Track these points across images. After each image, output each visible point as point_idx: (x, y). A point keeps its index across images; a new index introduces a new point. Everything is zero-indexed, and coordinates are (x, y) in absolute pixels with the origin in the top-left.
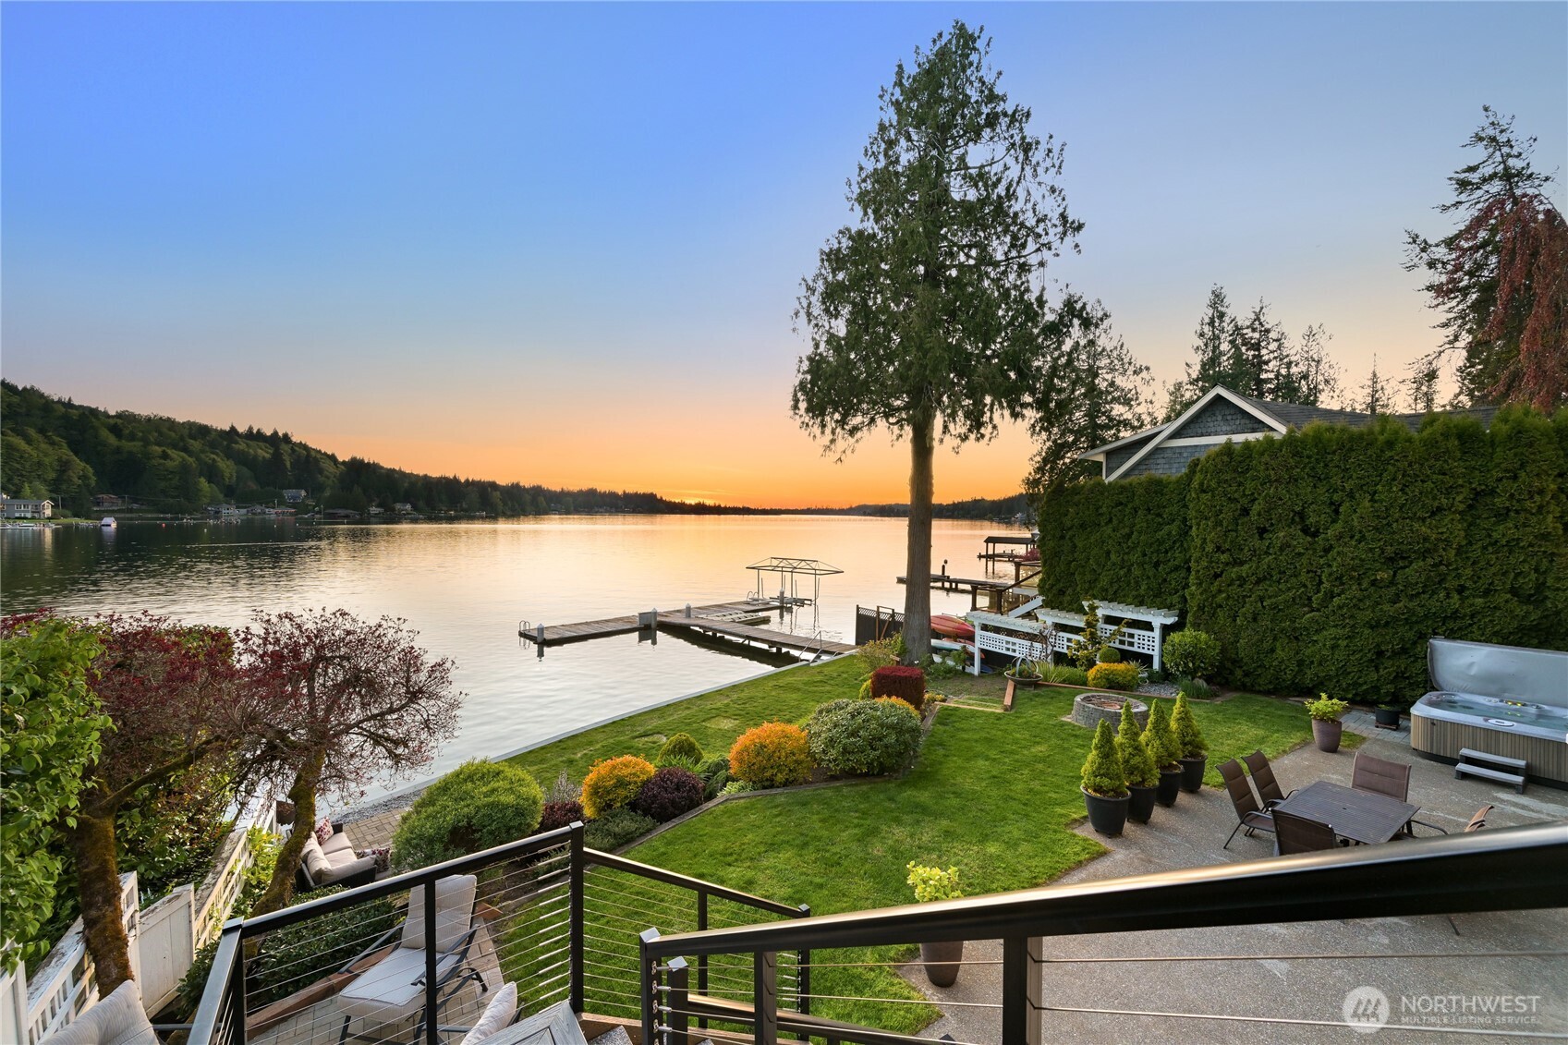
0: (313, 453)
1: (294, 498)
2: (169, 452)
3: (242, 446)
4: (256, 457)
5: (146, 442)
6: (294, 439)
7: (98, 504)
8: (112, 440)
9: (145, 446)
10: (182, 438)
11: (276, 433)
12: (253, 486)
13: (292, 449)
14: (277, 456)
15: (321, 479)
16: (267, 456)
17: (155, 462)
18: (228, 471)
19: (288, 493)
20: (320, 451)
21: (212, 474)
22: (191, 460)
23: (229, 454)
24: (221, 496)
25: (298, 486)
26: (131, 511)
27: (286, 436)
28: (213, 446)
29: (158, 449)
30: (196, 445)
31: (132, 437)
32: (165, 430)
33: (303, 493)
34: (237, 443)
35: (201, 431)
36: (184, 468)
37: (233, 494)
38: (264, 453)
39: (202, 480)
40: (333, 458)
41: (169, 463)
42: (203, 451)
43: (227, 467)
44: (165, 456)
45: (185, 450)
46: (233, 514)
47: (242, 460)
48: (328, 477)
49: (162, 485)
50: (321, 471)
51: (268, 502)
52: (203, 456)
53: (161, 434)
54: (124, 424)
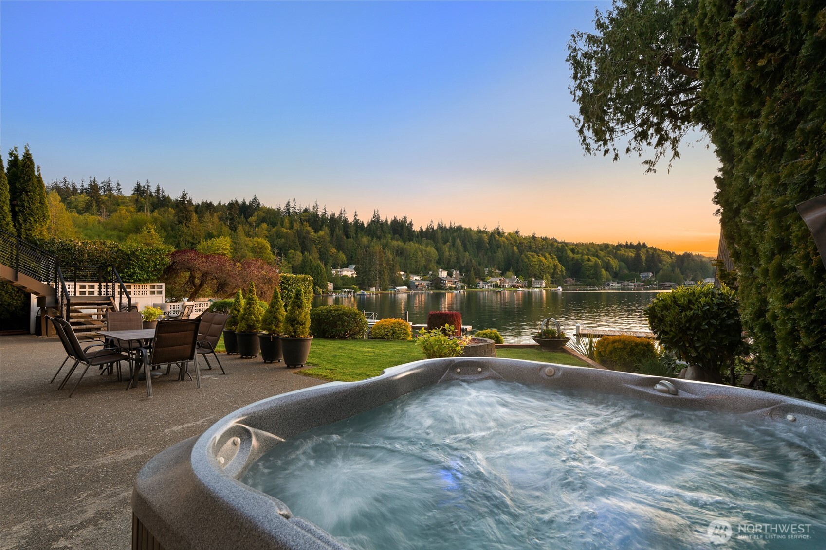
0: (658, 252)
1: (645, 277)
2: (591, 258)
3: (622, 252)
4: (628, 257)
5: (583, 254)
6: (649, 246)
7: (566, 282)
8: (571, 254)
9: (582, 256)
10: (597, 252)
11: (639, 243)
12: (626, 271)
13: (647, 251)
14: (638, 255)
15: (660, 266)
16: (633, 255)
17: (585, 263)
18: (615, 265)
19: (642, 275)
20: (661, 251)
21: (608, 267)
22: (599, 261)
23: (616, 256)
24: (611, 277)
25: (648, 271)
26: (576, 285)
27: (644, 244)
28: (609, 253)
29: (587, 257)
30: (602, 254)
31: (578, 253)
32: (591, 248)
33: (651, 274)
34: (620, 250)
35: (606, 246)
36: (596, 264)
37: (617, 276)
38: (631, 254)
39: (603, 270)
40: (670, 254)
41: (590, 263)
42: (605, 256)
43: (614, 263)
44: (589, 260)
45: (597, 256)
46: (615, 286)
47: (623, 259)
48: (664, 265)
49: (588, 273)
50: (661, 261)
51: (632, 281)
52: (604, 259)
53: (589, 250)
54: (575, 248)
